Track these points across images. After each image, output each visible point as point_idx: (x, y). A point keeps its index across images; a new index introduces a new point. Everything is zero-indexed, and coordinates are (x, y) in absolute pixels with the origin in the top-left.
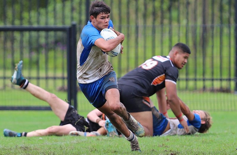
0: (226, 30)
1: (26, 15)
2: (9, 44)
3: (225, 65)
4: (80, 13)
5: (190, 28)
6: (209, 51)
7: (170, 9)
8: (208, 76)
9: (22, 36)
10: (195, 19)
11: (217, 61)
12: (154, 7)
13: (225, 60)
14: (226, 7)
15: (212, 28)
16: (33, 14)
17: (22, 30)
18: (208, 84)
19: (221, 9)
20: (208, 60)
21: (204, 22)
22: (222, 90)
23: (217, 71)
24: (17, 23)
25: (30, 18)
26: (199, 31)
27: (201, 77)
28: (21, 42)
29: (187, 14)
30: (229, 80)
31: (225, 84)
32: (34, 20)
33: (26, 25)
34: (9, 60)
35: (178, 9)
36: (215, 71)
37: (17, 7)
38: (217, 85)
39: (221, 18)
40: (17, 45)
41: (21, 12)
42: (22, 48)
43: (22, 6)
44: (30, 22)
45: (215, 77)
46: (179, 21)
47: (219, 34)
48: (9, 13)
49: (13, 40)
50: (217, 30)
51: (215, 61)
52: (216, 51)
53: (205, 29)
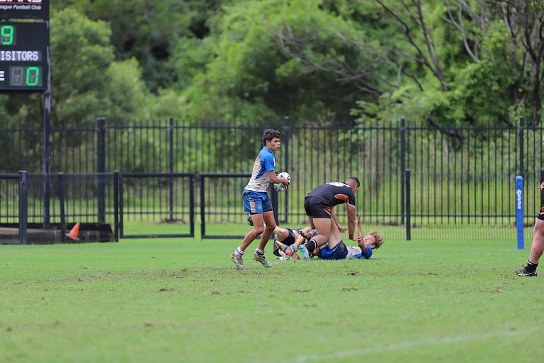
0: (394, 177)
1: (238, 164)
2: (225, 187)
3: (394, 204)
4: (281, 164)
5: (366, 176)
6: (381, 193)
7: (350, 160)
8: (380, 213)
9: (236, 181)
10: (370, 168)
11: (387, 201)
12: (338, 159)
13: (394, 200)
14: (395, 159)
15: (384, 175)
16: (244, 164)
17: (235, 176)
18: (380, 218)
19: (391, 161)
20: (380, 200)
21: (377, 170)
22: (391, 224)
23: (387, 209)
24: (232, 171)
25: (242, 167)
26: (373, 177)
27: (375, 214)
28: (235, 186)
29: (364, 164)
30: (397, 216)
31: (393, 219)
32: (244, 168)
33: (238, 173)
34: (225, 200)
35: (357, 160)
36: (386, 209)
37: (232, 159)
38: (387, 219)
39: (390, 167)
40: (231, 188)
41: (235, 163)
42: (235, 190)
43: (235, 158)
44: (242, 170)
45: (386, 214)
46: (357, 170)
47: (388, 180)
48: (226, 163)
49: (228, 184)
50: (387, 177)
51: (386, 201)
52: (387, 193)
53: (378, 176)
